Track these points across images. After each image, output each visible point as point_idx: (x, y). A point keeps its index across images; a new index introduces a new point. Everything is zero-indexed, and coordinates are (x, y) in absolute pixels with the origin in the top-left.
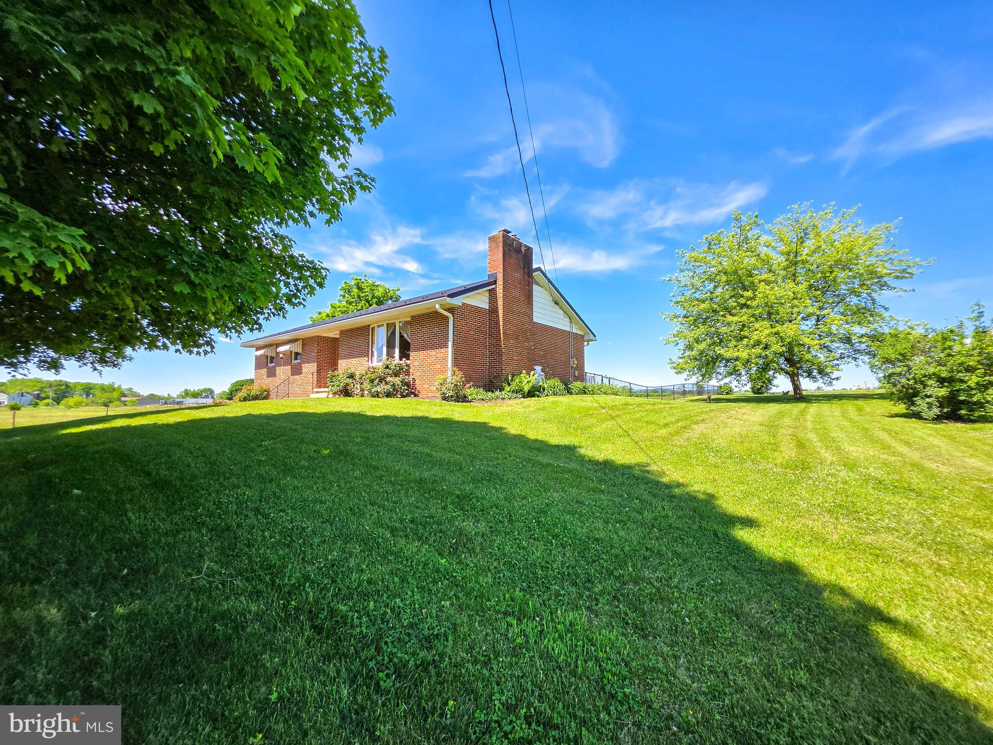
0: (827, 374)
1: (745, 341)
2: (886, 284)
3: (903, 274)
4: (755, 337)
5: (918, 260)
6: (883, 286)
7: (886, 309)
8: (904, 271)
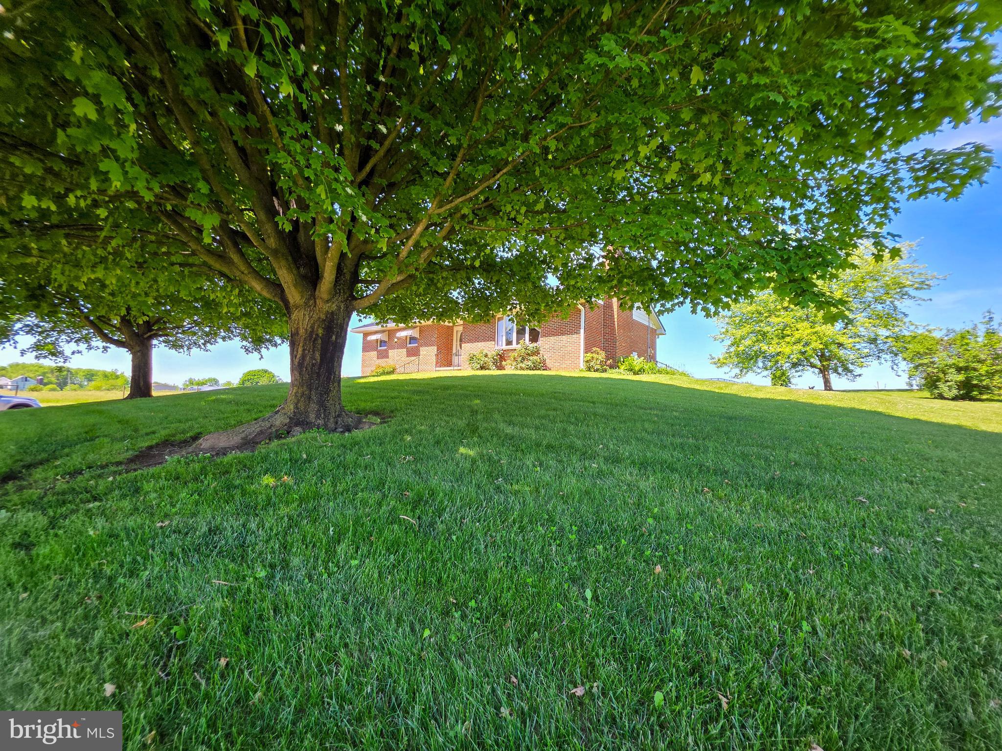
0: (851, 371)
1: (788, 339)
2: (906, 294)
3: (923, 286)
4: (797, 335)
5: (935, 274)
6: (904, 295)
7: (906, 315)
8: (923, 282)
